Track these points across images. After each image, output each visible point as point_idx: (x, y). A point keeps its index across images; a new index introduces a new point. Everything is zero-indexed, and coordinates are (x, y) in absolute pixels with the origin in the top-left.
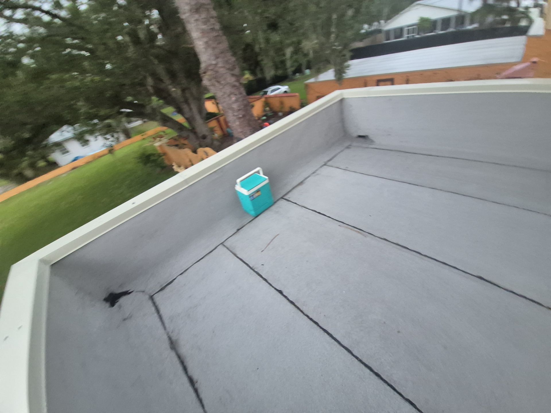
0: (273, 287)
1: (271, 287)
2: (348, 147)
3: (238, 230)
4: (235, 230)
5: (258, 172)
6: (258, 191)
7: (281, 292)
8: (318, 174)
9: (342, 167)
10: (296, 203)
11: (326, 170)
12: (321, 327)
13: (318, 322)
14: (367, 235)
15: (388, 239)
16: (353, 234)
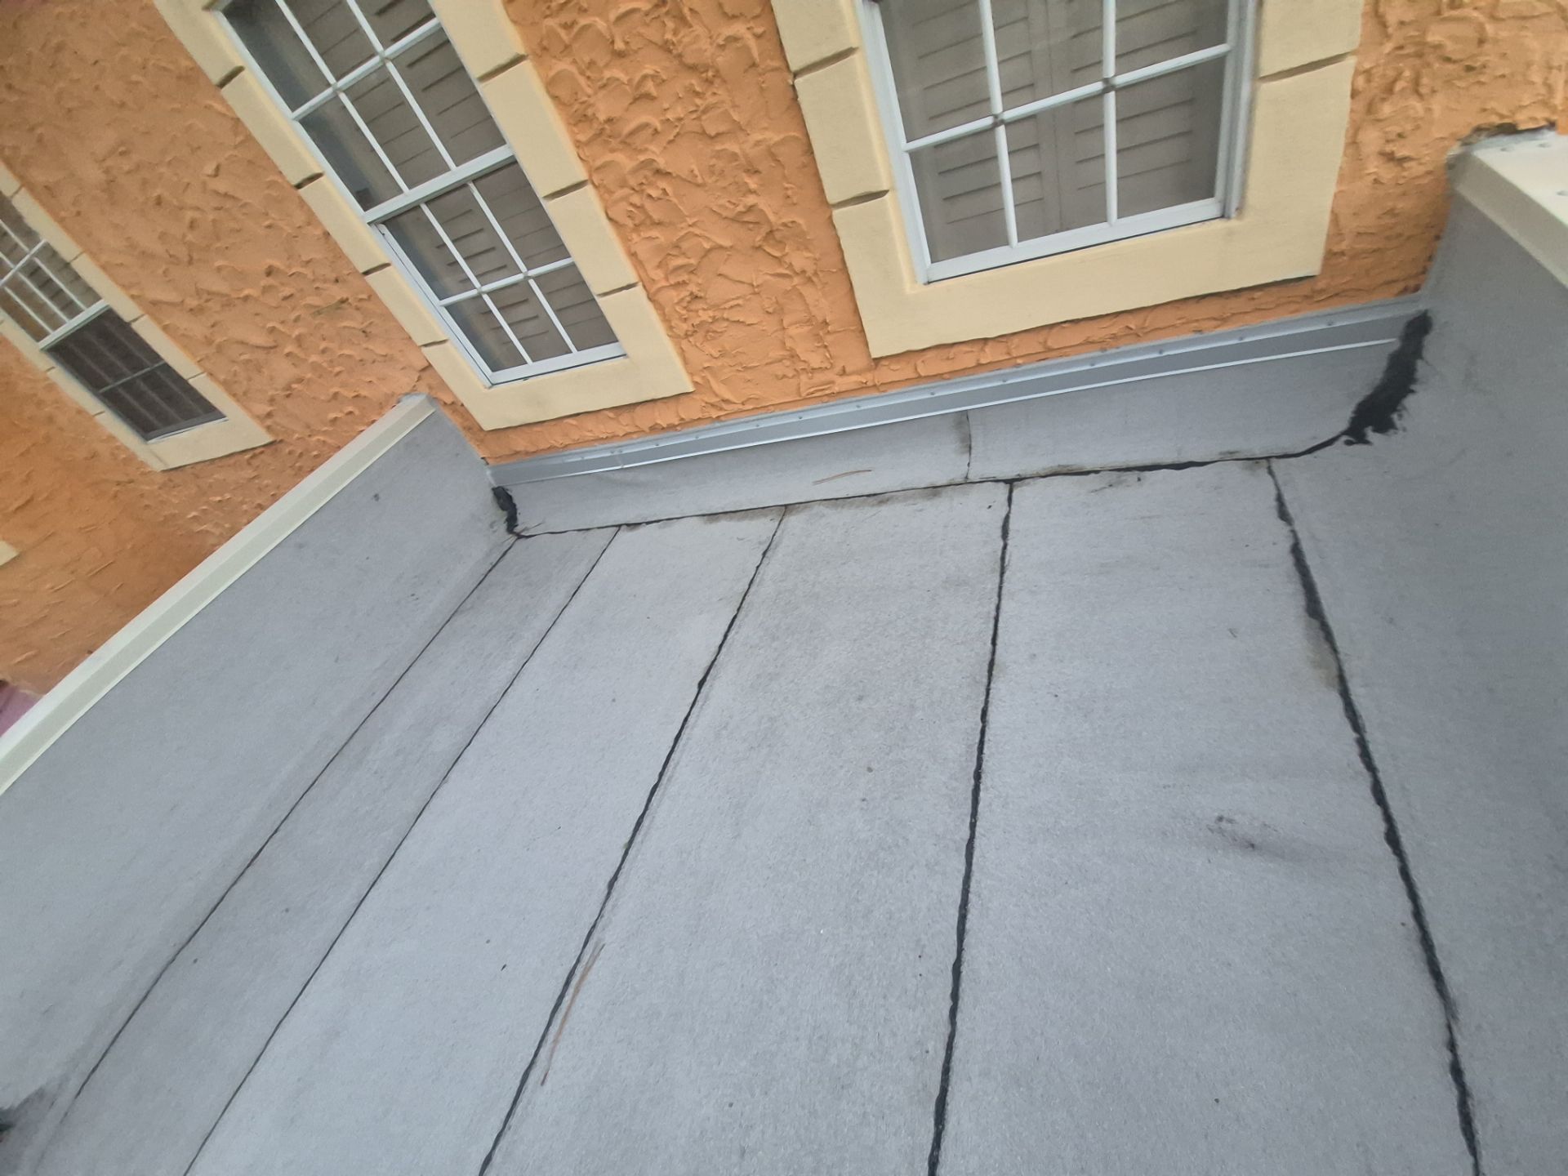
12: (960, 950)
13: (950, 968)
14: (597, 944)
15: (610, 876)
16: (587, 1002)
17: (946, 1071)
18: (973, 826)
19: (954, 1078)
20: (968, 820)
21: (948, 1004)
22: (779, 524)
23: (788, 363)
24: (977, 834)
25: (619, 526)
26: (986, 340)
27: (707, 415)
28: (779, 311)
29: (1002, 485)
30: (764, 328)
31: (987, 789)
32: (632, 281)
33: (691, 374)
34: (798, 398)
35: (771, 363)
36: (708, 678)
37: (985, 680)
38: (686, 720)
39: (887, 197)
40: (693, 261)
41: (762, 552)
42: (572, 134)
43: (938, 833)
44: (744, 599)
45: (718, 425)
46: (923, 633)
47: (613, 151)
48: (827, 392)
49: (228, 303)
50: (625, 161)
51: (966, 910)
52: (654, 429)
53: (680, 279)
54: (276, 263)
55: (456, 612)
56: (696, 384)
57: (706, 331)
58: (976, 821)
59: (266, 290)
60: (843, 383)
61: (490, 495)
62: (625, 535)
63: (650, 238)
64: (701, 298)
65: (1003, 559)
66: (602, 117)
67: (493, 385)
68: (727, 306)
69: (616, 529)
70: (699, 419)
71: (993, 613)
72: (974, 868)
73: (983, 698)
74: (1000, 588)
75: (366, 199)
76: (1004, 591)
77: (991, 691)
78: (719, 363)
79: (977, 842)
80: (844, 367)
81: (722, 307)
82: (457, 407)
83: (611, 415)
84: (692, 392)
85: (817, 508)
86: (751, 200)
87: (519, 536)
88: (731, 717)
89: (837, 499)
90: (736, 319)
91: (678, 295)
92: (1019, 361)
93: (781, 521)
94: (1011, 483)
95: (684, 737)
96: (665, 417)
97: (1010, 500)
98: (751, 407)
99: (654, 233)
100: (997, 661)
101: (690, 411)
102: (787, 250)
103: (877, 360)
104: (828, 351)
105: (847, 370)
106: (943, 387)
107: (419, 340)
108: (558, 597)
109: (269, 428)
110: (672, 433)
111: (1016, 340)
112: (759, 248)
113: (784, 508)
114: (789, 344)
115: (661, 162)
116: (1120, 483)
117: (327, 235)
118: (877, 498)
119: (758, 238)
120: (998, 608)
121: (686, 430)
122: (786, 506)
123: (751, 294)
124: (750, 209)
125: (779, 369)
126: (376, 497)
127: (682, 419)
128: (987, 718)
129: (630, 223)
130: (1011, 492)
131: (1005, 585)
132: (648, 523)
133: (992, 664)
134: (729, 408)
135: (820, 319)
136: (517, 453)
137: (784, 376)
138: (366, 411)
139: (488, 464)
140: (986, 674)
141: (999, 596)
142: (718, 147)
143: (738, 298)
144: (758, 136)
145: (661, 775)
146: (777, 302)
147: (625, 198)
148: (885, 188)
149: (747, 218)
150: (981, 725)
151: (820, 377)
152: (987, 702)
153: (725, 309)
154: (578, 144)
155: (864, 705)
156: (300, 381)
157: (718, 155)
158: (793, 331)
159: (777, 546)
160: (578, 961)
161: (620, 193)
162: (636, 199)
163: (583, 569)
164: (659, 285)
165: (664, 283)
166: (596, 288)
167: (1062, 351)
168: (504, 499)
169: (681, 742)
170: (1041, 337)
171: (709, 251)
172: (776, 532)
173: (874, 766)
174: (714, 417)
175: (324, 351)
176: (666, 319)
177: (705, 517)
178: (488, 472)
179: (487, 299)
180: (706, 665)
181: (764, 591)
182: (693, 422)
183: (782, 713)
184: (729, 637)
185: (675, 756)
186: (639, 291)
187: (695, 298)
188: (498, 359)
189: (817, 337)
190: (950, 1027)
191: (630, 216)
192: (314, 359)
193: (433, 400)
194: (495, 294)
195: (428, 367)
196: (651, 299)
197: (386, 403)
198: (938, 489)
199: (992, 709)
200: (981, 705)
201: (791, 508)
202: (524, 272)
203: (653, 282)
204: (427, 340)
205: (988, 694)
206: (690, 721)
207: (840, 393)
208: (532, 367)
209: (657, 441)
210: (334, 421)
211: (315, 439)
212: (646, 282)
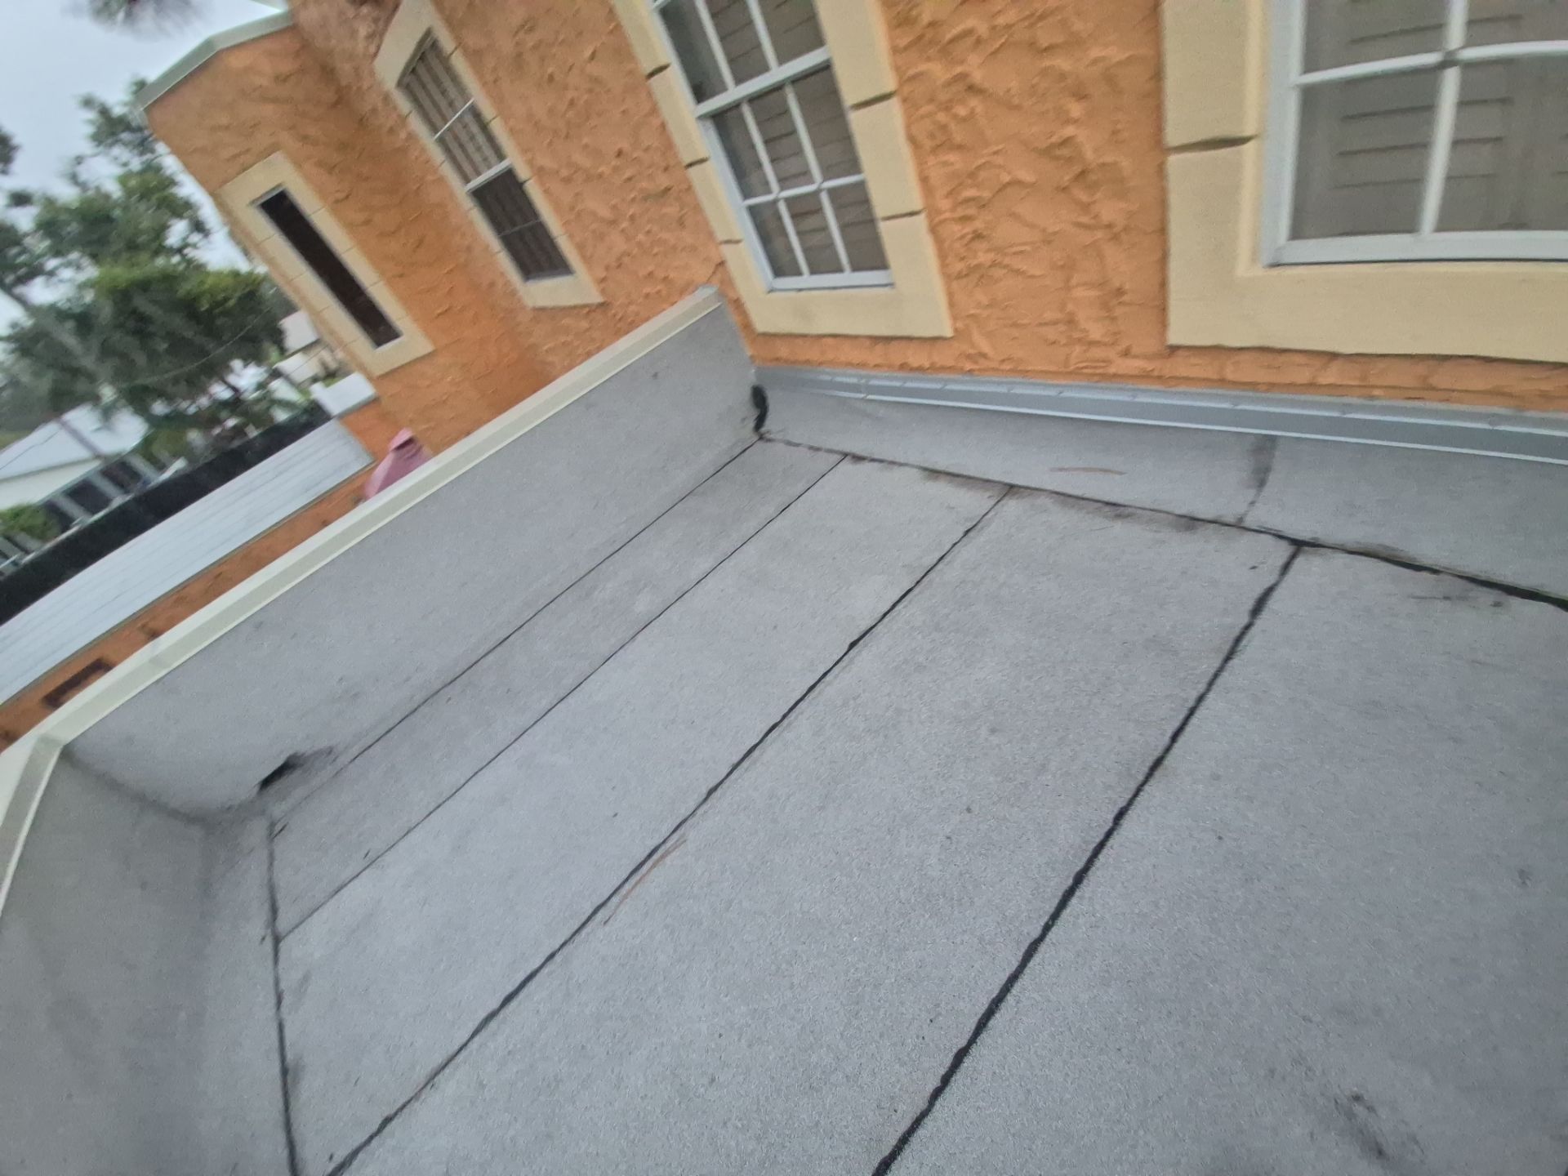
2: (273, 835)
8: (304, 981)
9: (346, 875)
12: (972, 1041)
13: (955, 1050)
14: (682, 836)
15: (712, 785)
16: (657, 879)
17: (904, 1140)
18: (1047, 928)
19: (907, 1151)
20: (1046, 918)
21: (934, 1083)
22: (995, 505)
23: (1062, 327)
24: (1047, 939)
25: (846, 455)
26: (1334, 356)
27: (960, 365)
28: (1068, 267)
29: (1284, 544)
30: (1047, 283)
31: (1081, 898)
32: (916, 209)
33: (955, 318)
34: (1065, 370)
35: (1043, 324)
36: (860, 642)
37: (1141, 778)
38: (825, 674)
39: (1249, 147)
40: (986, 194)
41: (966, 529)
42: (892, 39)
43: (1007, 914)
44: (927, 574)
45: (967, 378)
47: (929, 59)
48: (1098, 371)
49: (589, 178)
50: (939, 71)
51: (997, 1006)
52: (903, 367)
53: (967, 213)
54: (625, 145)
55: (691, 492)
56: (956, 330)
57: (979, 275)
58: (1053, 925)
59: (616, 169)
60: (1121, 365)
61: (749, 392)
62: (847, 466)
63: (946, 163)
64: (985, 237)
65: (1238, 640)
66: (926, 18)
67: (772, 290)
68: (1011, 250)
69: (839, 457)
70: (951, 367)
71: (1191, 703)
72: (1027, 971)
73: (1129, 797)
74: (1216, 676)
75: (700, 92)
76: (1220, 681)
77: (1142, 793)
78: (985, 313)
79: (1043, 948)
80: (1129, 346)
81: (1005, 251)
82: (738, 304)
83: (868, 343)
84: (952, 338)
85: (1043, 500)
86: (1070, 131)
87: (761, 438)
88: (864, 691)
89: (1069, 496)
90: (1016, 267)
91: (961, 230)
92: (1376, 392)
93: (999, 501)
94: (1299, 546)
95: (816, 691)
96: (917, 357)
97: (1286, 568)
98: (1008, 367)
99: (952, 157)
100: (1166, 762)
101: (943, 357)
102: (1098, 195)
103: (1174, 349)
104: (1115, 325)
105: (1135, 350)
106: (1253, 401)
107: (721, 235)
108: (771, 510)
109: (603, 292)
110: (920, 375)
111: (1381, 365)
112: (1065, 189)
113: (1008, 487)
114: (1070, 307)
115: (977, 76)
116: (1463, 598)
117: (663, 126)
118: (1116, 510)
119: (1067, 178)
120: (1201, 699)
121: (934, 376)
122: (1012, 486)
123: (1041, 242)
124: (1066, 142)
125: (1051, 333)
126: (655, 375)
127: (933, 364)
128: (1122, 821)
129: (929, 144)
130: (1293, 557)
131: (1225, 674)
132: (873, 460)
133: (1158, 762)
134: (984, 363)
135: (1116, 285)
136: (777, 359)
137: (1055, 342)
138: (673, 292)
139: (754, 362)
140: (1146, 771)
141: (1211, 684)
142: (1047, 63)
143: (1025, 244)
144: (1095, 52)
145: (784, 716)
146: (1070, 257)
147: (929, 115)
148: (1247, 133)
149: (1058, 151)
150: (1111, 824)
151: (1097, 353)
152: (1130, 802)
153: (1007, 254)
154: (895, 50)
155: (995, 740)
156: (628, 254)
157: (1044, 72)
158: (1080, 293)
159: (984, 527)
160: (664, 842)
161: (927, 109)
162: (942, 117)
163: (800, 487)
164: (943, 217)
165: (949, 215)
166: (880, 210)
167: (1448, 395)
168: (759, 398)
169: (812, 694)
170: (1421, 369)
171: (1009, 184)
173: (975, 808)
174: (967, 369)
175: (649, 232)
176: (942, 255)
177: (925, 472)
178: (753, 371)
179: (783, 208)
180: (864, 628)
181: (949, 573)
182: (943, 369)
183: (911, 709)
184: (897, 608)
185: (802, 705)
186: (921, 221)
187: (978, 236)
188: (781, 266)
189: (1105, 306)
190: (927, 1104)
191: (932, 136)
192: (641, 237)
193: (721, 294)
194: (790, 201)
195: (722, 264)
196: (933, 230)
197: (687, 288)
198: (1196, 522)
199: (1132, 814)
200: (1122, 803)
201: (1015, 490)
202: (819, 183)
203: (939, 212)
204: (726, 238)
205: (1136, 795)
206: (828, 678)
207: (1115, 376)
208: (807, 280)
209: (905, 380)
210: (647, 296)
211: (632, 308)
212: (931, 211)
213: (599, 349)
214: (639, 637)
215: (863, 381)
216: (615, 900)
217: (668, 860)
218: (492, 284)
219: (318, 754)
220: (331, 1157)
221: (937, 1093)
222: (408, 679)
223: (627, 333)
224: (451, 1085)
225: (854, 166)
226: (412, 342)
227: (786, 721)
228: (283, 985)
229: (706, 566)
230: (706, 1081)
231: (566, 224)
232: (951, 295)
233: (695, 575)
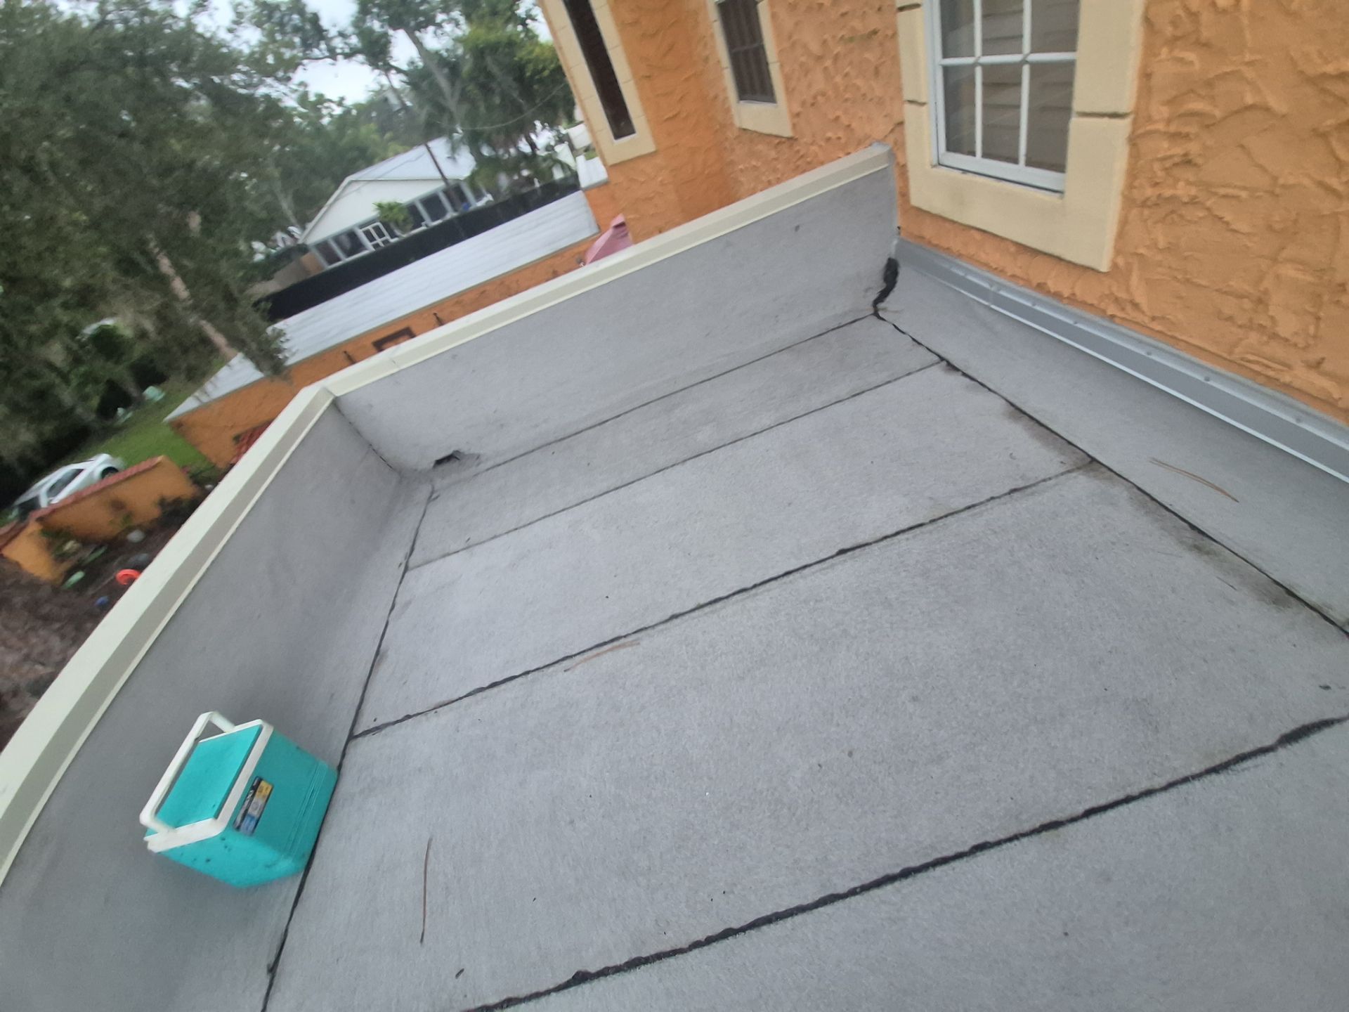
0: (548, 992)
1: (543, 1000)
2: (430, 499)
3: (272, 970)
4: (265, 979)
5: (211, 730)
6: (254, 787)
7: (581, 978)
8: (408, 604)
9: (454, 547)
10: (408, 717)
11: (421, 581)
12: (743, 930)
13: (727, 926)
14: (638, 639)
15: (677, 611)
16: (608, 661)
17: (659, 956)
18: (853, 892)
19: (657, 965)
20: (856, 884)
21: (701, 937)
22: (1062, 474)
23: (1247, 304)
24: (848, 900)
25: (942, 359)
27: (1103, 306)
28: (1287, 234)
30: (1249, 244)
31: (899, 891)
32: (1122, 110)
33: (1118, 251)
34: (1225, 355)
35: (1226, 293)
36: (849, 553)
37: (1027, 827)
38: (805, 567)
40: (1218, 113)
41: (1013, 487)
43: (828, 857)
44: (946, 516)
45: (1106, 323)
46: (1039, 717)
48: (1271, 373)
51: (776, 920)
52: (1041, 287)
53: (1185, 130)
55: (790, 347)
56: (1115, 265)
57: (1168, 209)
58: (858, 894)
59: (835, 2)
60: (1302, 377)
61: (885, 261)
62: (938, 373)
63: (1181, 60)
64: (1196, 165)
67: (939, 164)
68: (1222, 191)
69: (937, 359)
70: (1092, 305)
71: (1135, 791)
72: (815, 911)
73: (1002, 837)
76: (1184, 786)
77: (1016, 842)
78: (1159, 257)
79: (840, 904)
80: (1323, 359)
81: (1213, 190)
82: (903, 169)
83: (1013, 249)
84: (1105, 273)
85: (1120, 492)
87: (876, 314)
88: (828, 598)
89: (1153, 499)
90: (1219, 213)
91: (1169, 149)
93: (1069, 472)
95: (791, 577)
96: (1059, 282)
98: (1158, 328)
99: (1191, 56)
100: (1062, 830)
101: (1089, 291)
104: (1317, 327)
105: (1327, 366)
107: (908, 94)
108: (842, 390)
109: (794, 126)
110: (1055, 302)
112: (1324, 136)
113: (1089, 459)
114: (1267, 283)
118: (1198, 539)
120: (1149, 793)
121: (1071, 308)
122: (1093, 460)
123: (1266, 192)
125: (1229, 306)
126: (797, 228)
127: (1074, 294)
128: (978, 854)
129: (1169, 31)
131: (1197, 783)
132: (965, 375)
133: (1055, 825)
134: (1132, 314)
135: (1339, 278)
136: (922, 238)
137: (1230, 319)
138: (851, 141)
139: (899, 234)
140: (1037, 825)
141: (1171, 785)
143: (1245, 188)
145: (755, 586)
146: (1296, 221)
150: (966, 848)
151: (1277, 350)
152: (999, 843)
153: (1216, 194)
155: (910, 707)
156: (823, 94)
158: (1289, 271)
159: (1032, 494)
160: (625, 636)
163: (884, 376)
164: (1152, 127)
165: (1161, 127)
166: (1078, 104)
168: (891, 273)
169: (786, 579)
172: (1050, 479)
173: (857, 756)
174: (1109, 312)
175: (847, 75)
176: (1132, 174)
177: (1012, 408)
178: (895, 242)
179: (979, 73)
180: (860, 541)
181: (971, 525)
182: (1084, 304)
183: (856, 637)
184: (899, 537)
185: (773, 583)
186: (1124, 126)
187: (1187, 162)
188: (957, 141)
189: (1317, 298)
190: (687, 946)
191: (1175, 23)
192: (838, 79)
193: (892, 155)
194: (988, 69)
195: (901, 124)
196: (1133, 141)
197: (863, 142)
198: (1292, 599)
199: (993, 852)
200: (991, 838)
201: (1095, 465)
202: (1026, 54)
203: (1150, 119)
204: (910, 98)
205: (1010, 840)
206: (807, 571)
207: (1287, 387)
208: (977, 162)
209: (1036, 301)
210: (829, 139)
211: (814, 148)
212: (1140, 116)
213: (779, 181)
214: (689, 462)
215: (993, 289)
216: (578, 658)
217: (622, 651)
218: (716, 97)
219: (472, 455)
220: (375, 720)
221: (697, 945)
222: (537, 426)
223: (804, 171)
224: (446, 715)
225: (1068, 40)
226: (641, 141)
227: (754, 591)
228: (398, 599)
229: (766, 421)
230: (568, 819)
231: (781, 52)
232: (1124, 223)
233: (755, 426)
